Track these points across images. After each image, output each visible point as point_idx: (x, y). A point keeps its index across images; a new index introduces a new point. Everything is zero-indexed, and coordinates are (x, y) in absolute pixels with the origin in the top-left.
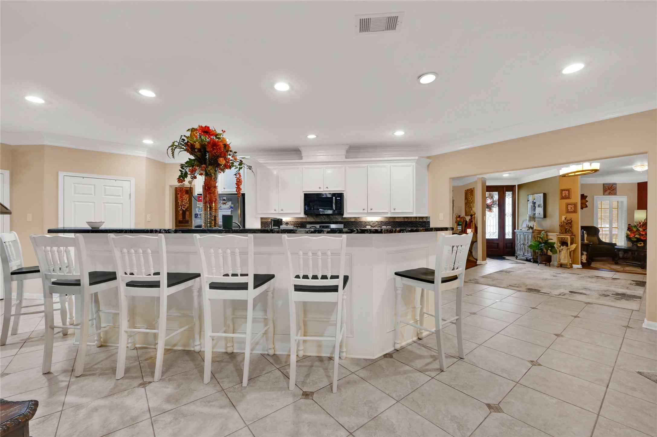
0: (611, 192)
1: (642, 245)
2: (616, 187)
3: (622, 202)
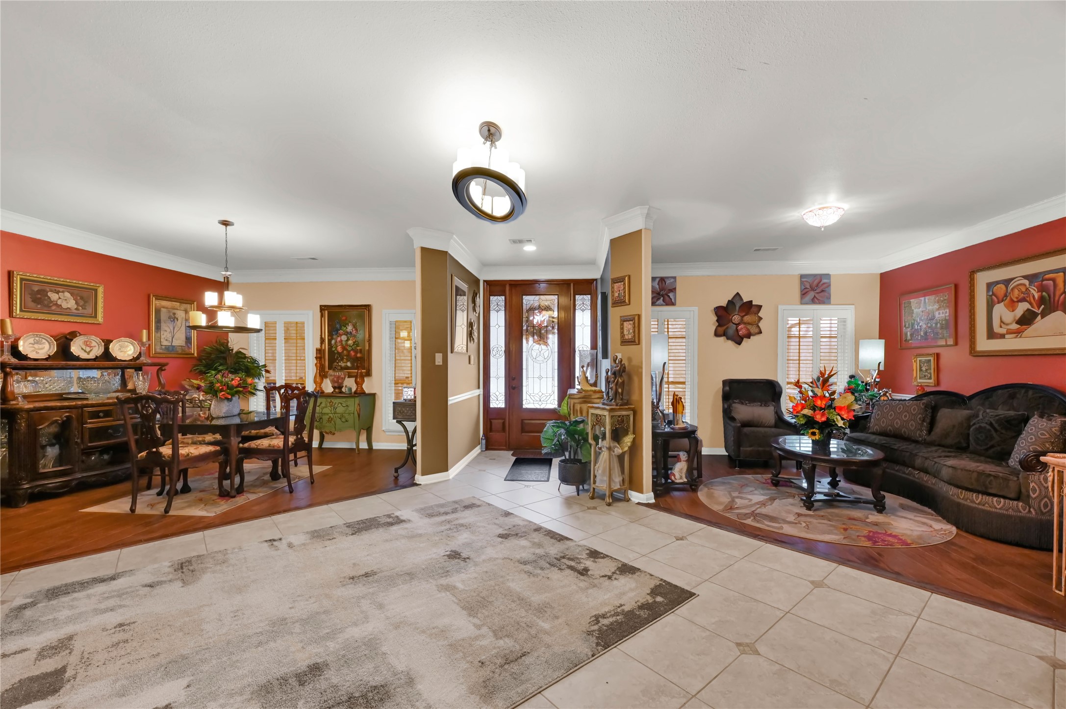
0: (816, 296)
1: (817, 438)
2: (830, 285)
3: (845, 322)
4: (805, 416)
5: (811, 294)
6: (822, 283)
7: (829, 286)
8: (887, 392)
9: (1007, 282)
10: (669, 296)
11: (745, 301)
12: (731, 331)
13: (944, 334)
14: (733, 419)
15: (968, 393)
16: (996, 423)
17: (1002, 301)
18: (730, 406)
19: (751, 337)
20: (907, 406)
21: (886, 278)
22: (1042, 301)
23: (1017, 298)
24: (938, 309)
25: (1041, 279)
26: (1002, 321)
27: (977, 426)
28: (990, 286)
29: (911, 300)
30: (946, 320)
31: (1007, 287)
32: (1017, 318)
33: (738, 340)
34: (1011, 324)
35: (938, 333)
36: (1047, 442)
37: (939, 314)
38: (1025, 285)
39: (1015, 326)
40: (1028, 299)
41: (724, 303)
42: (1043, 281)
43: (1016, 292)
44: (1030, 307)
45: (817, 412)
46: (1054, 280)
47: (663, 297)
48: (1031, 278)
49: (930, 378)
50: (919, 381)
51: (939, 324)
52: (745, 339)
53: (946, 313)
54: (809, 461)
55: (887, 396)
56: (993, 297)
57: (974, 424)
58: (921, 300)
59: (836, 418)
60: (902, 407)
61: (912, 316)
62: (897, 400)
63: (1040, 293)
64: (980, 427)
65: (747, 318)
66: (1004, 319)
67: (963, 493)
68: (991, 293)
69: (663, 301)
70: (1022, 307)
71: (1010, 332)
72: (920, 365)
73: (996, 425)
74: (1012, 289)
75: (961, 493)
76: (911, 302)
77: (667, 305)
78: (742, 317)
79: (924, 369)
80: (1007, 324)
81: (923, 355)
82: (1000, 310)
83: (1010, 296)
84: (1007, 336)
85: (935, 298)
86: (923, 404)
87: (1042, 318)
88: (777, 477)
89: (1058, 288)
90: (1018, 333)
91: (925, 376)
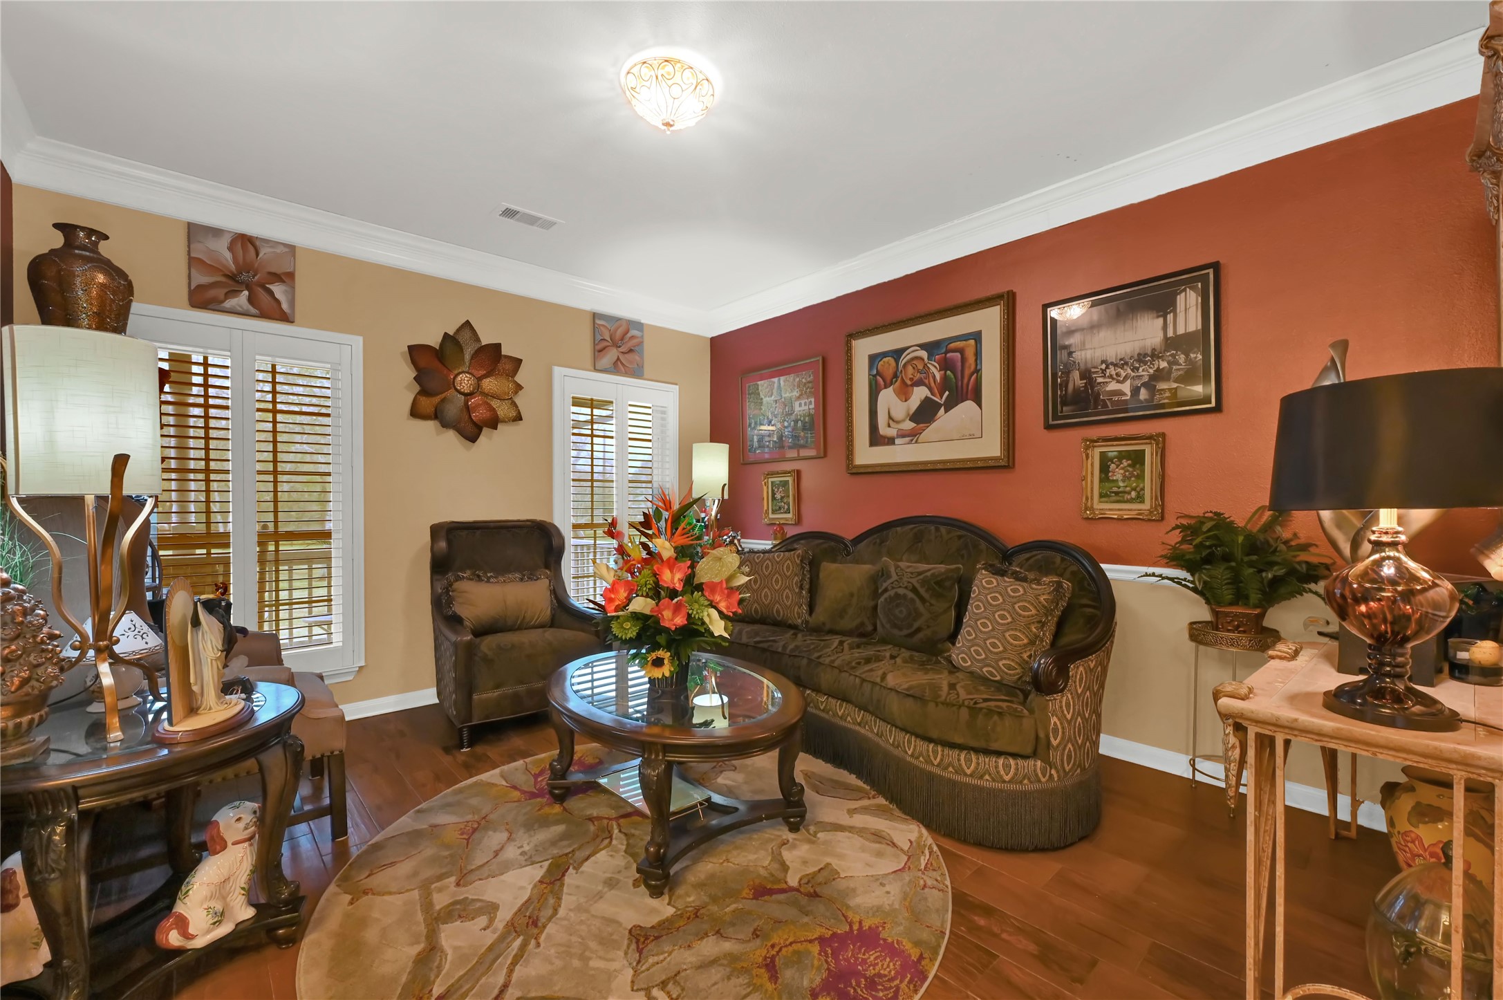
0: (621, 358)
1: (667, 674)
2: (642, 342)
3: (664, 413)
4: (636, 616)
5: (612, 354)
6: (629, 335)
7: (641, 344)
8: (734, 537)
9: (897, 354)
10: (271, 293)
11: (484, 343)
12: (454, 408)
13: (807, 438)
14: (454, 621)
15: (849, 534)
16: (922, 586)
17: (891, 384)
18: (448, 588)
19: (500, 426)
20: (778, 563)
21: (718, 344)
22: (945, 385)
23: (911, 379)
24: (798, 398)
25: (944, 350)
26: (890, 417)
27: (892, 593)
28: (873, 359)
29: (759, 383)
30: (810, 415)
31: (897, 362)
32: (912, 412)
33: (471, 433)
34: (903, 420)
35: (799, 436)
36: (1033, 623)
37: (800, 405)
38: (921, 359)
39: (909, 425)
40: (926, 381)
41: (434, 340)
42: (946, 353)
43: (910, 369)
44: (930, 395)
45: (665, 601)
46: (961, 351)
47: (248, 288)
48: (931, 347)
49: (788, 511)
50: (771, 516)
51: (800, 422)
52: (485, 430)
53: (810, 402)
54: (657, 755)
55: (735, 545)
56: (878, 377)
57: (886, 590)
58: (774, 383)
59: (708, 615)
60: (770, 564)
61: (761, 409)
62: (758, 552)
63: (943, 372)
64: (897, 596)
65: (489, 384)
66: (893, 414)
67: (940, 753)
68: (875, 372)
69: (251, 300)
70: (920, 393)
71: (902, 435)
72: (773, 490)
73: (922, 591)
74: (905, 366)
75: (935, 753)
76: (758, 385)
77: (264, 315)
78: (480, 379)
79: (778, 496)
80: (898, 422)
81: (778, 473)
82: (887, 397)
83: (902, 377)
84: (897, 441)
85: (794, 380)
86: (798, 557)
87: (946, 411)
88: (563, 777)
89: (967, 365)
90: (913, 435)
91: (780, 508)
